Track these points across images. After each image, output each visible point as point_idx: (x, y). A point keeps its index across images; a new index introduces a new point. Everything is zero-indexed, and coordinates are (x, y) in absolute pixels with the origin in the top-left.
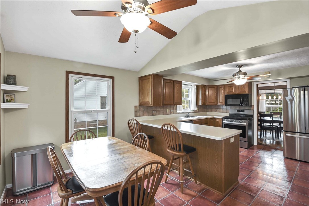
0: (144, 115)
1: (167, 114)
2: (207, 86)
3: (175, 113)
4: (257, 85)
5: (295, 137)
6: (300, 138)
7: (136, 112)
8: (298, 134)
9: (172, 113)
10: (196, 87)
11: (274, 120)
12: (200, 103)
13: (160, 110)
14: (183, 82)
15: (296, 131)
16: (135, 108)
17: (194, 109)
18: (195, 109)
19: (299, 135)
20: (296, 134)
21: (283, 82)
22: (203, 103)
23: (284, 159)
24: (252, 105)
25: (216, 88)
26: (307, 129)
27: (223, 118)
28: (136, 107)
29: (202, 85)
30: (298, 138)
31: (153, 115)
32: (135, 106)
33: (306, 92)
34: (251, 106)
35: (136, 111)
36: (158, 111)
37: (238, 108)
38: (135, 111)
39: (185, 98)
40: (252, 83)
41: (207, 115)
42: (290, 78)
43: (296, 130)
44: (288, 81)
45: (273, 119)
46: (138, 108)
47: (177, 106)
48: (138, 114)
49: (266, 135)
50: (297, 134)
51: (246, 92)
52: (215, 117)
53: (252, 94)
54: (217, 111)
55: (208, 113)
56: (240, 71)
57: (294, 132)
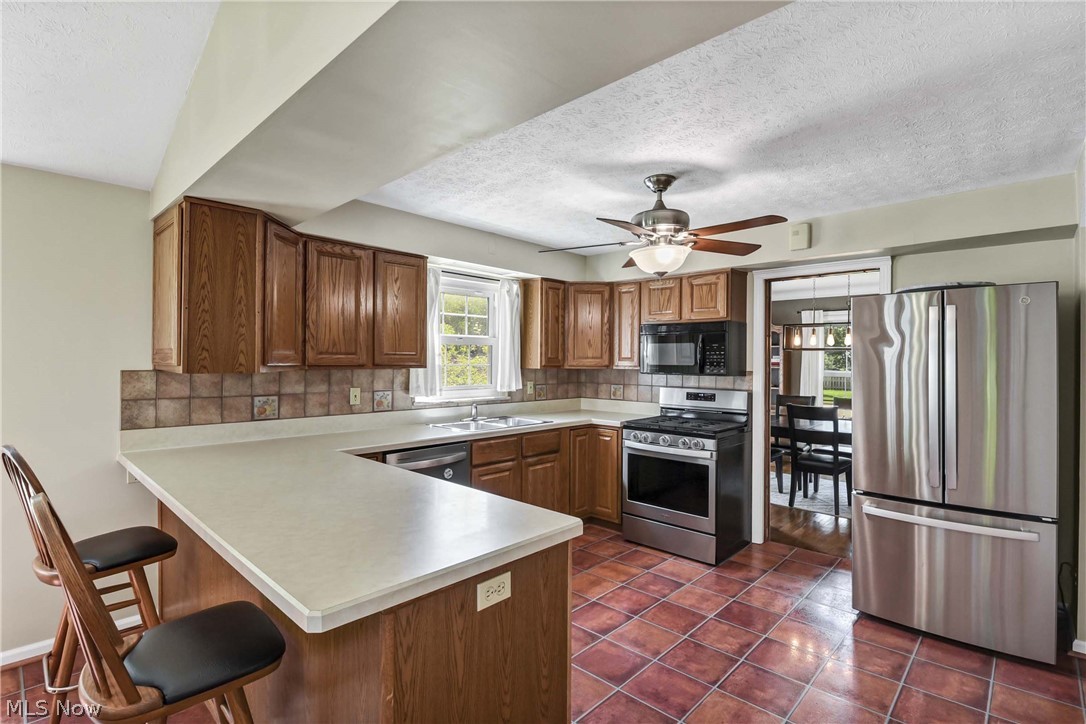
0: (195, 417)
1: (351, 411)
2: (572, 284)
3: (399, 403)
4: (768, 283)
5: (910, 526)
6: (931, 528)
7: (127, 403)
8: (925, 509)
9: (380, 403)
10: (516, 287)
11: (840, 431)
12: (536, 361)
13: (305, 393)
14: (436, 263)
15: (918, 498)
16: (123, 383)
17: (510, 386)
18: (515, 385)
19: (930, 516)
20: (917, 507)
21: (864, 271)
22: (548, 360)
23: (855, 623)
24: (748, 369)
25: (607, 295)
26: (951, 483)
27: (625, 427)
28: (128, 376)
29: (543, 279)
30: (924, 529)
31: (253, 419)
32: (123, 372)
33: (950, 311)
34: (742, 372)
35: (135, 400)
36: (294, 396)
37: (692, 381)
38: (123, 400)
39: (466, 335)
40: (746, 274)
41: (578, 411)
42: (895, 255)
43: (914, 492)
44: (885, 263)
45: (836, 426)
46: (149, 385)
47: (413, 371)
48: (150, 412)
49: (816, 490)
50: (919, 510)
51: (719, 312)
52: (596, 421)
53: (746, 324)
54: (618, 393)
55: (585, 403)
56: (660, 206)
57: (909, 501)
